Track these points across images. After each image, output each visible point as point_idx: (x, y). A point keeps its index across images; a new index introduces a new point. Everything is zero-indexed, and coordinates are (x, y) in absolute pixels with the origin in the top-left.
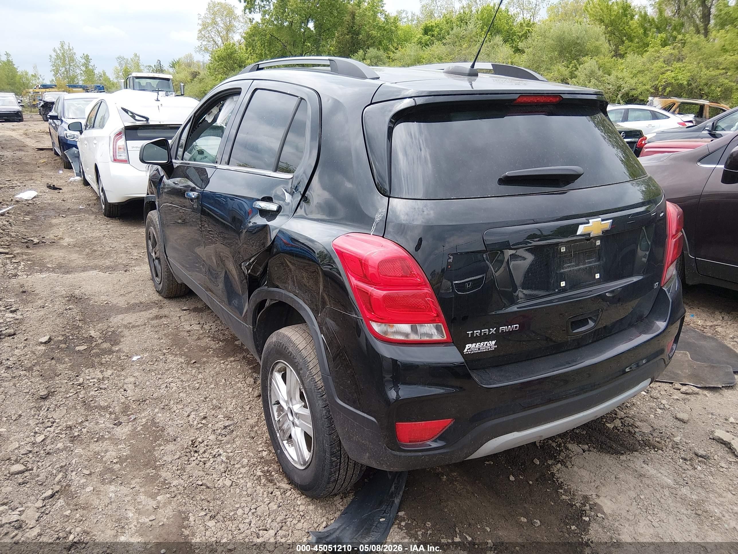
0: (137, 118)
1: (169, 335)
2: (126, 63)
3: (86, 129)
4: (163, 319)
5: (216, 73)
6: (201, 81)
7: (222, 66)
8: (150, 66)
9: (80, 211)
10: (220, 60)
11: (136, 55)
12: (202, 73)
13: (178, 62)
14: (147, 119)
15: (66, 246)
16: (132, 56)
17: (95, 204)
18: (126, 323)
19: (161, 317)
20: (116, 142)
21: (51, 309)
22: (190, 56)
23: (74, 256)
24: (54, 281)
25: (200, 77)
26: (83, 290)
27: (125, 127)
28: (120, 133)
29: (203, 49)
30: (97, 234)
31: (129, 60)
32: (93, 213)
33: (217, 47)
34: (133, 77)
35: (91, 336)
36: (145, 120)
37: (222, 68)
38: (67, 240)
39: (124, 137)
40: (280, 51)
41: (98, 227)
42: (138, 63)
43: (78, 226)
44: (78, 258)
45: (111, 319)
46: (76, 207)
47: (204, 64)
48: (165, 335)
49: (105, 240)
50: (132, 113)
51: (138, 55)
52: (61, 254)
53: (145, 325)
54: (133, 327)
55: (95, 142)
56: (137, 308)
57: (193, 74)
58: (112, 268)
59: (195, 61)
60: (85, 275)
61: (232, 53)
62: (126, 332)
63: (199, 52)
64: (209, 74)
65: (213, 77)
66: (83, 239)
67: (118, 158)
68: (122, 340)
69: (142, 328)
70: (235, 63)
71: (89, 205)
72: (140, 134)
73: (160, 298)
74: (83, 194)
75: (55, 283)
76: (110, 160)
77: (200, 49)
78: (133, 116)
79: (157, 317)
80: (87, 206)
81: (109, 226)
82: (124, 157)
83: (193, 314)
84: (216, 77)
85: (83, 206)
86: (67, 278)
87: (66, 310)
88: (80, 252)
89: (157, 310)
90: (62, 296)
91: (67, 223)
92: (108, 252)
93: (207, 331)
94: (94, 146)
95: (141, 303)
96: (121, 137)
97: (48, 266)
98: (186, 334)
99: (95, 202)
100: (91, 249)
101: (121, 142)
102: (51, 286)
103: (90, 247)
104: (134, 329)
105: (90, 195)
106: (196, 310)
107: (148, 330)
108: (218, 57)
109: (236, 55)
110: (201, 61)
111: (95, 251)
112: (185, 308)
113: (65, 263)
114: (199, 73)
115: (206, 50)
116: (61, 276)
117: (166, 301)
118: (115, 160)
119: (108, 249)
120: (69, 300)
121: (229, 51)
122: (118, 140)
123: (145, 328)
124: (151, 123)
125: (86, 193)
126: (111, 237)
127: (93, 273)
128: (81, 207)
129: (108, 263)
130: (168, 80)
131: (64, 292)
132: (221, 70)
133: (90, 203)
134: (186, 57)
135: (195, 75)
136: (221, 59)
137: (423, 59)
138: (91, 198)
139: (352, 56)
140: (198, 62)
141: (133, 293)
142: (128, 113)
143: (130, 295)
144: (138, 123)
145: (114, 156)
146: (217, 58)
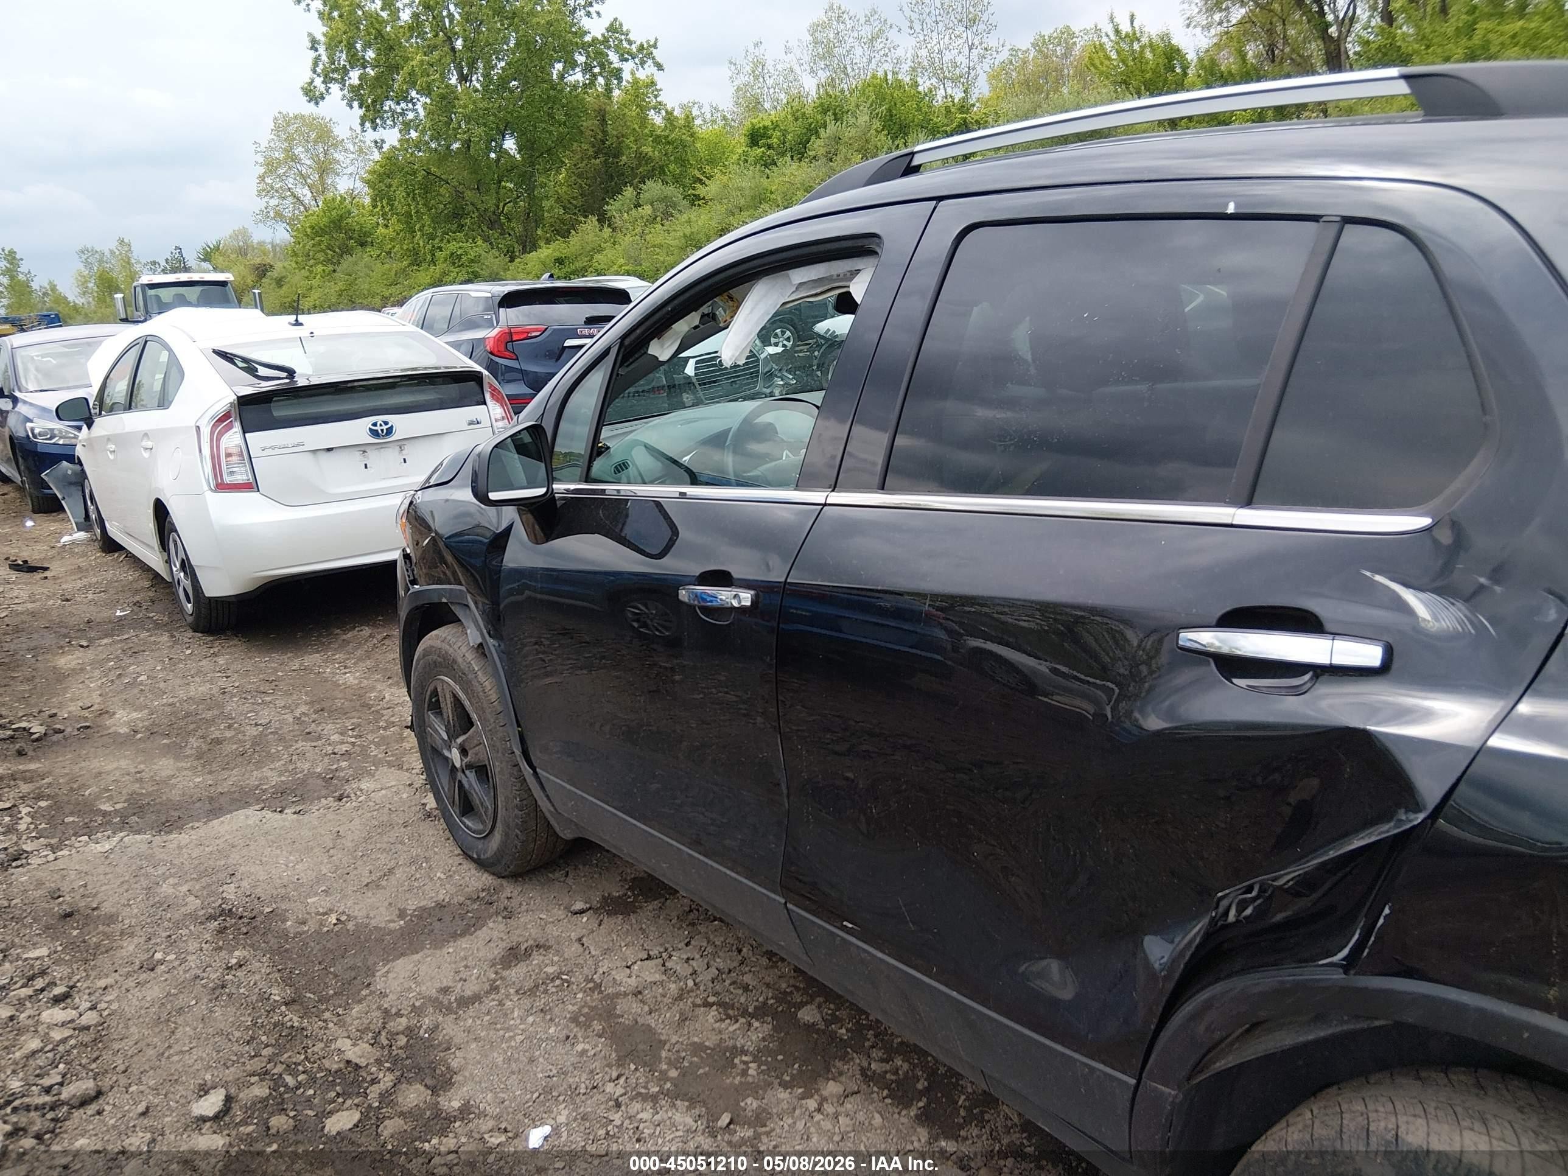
0: (262, 371)
1: (590, 1019)
2: (101, 261)
3: (100, 414)
4: (537, 959)
5: (312, 262)
6: (279, 282)
7: (323, 247)
8: (154, 263)
9: (120, 624)
10: (317, 234)
11: (122, 242)
12: (279, 266)
13: (217, 248)
14: (291, 373)
15: (127, 735)
16: (113, 245)
17: (153, 601)
18: (433, 993)
19: (528, 954)
20: (218, 440)
21: (180, 974)
22: (244, 233)
23: (165, 766)
24: (144, 863)
25: (275, 274)
26: (245, 884)
27: (239, 398)
28: (226, 416)
29: (272, 214)
30: (199, 689)
31: (107, 253)
32: (158, 626)
33: (302, 208)
34: (143, 286)
35: (348, 1062)
36: (284, 375)
37: (322, 251)
38: (123, 719)
39: (237, 427)
40: (450, 203)
41: (192, 665)
42: (129, 258)
43: (139, 670)
44: (179, 770)
45: (379, 985)
46: (106, 614)
47: (274, 247)
48: (574, 1019)
49: (232, 706)
50: (244, 360)
51: (126, 241)
52: (123, 763)
53: (494, 989)
54: (465, 1002)
55: (149, 444)
56: (437, 925)
57: (257, 269)
58: (293, 791)
59: (255, 241)
60: (226, 827)
61: (341, 218)
62: (451, 1029)
63: (264, 222)
64: (294, 265)
65: (305, 273)
66: (168, 709)
67: (227, 479)
68: (454, 1064)
69: (490, 1003)
70: (351, 238)
71: (138, 604)
72: (279, 411)
73: (486, 879)
74: (110, 575)
75: (150, 870)
76: (206, 487)
77: (264, 216)
78: (250, 367)
79: (514, 955)
80: (136, 608)
81: (221, 661)
82: (241, 477)
83: (609, 922)
84: (311, 272)
85: (122, 610)
86: (180, 847)
87: (229, 968)
88: (175, 751)
89: (502, 927)
90: (193, 916)
91: (101, 663)
92: (256, 742)
93: (690, 983)
94: (146, 455)
95: (440, 906)
96: (230, 427)
97: (103, 807)
98: (636, 1007)
99: (151, 594)
100: (202, 737)
101: (233, 438)
102: (144, 883)
103: (200, 733)
104: (471, 1011)
105: (131, 575)
106: (612, 907)
107: (516, 1007)
108: (312, 227)
109: (350, 220)
110: (268, 240)
111: (218, 742)
112: (579, 906)
113: (149, 794)
114: (271, 266)
115: (279, 216)
116: (158, 840)
117: (509, 889)
118: (222, 487)
119: (254, 731)
120: (222, 931)
121: (334, 213)
122: (221, 434)
123: (501, 1003)
124: (301, 382)
125: (115, 572)
126: (244, 693)
127: (248, 817)
128: (118, 613)
129: (272, 776)
130: (223, 284)
131: (193, 903)
132: (321, 256)
133: (137, 598)
134: (235, 236)
135: (262, 271)
136: (318, 232)
137: (772, 193)
138: (135, 586)
139: (611, 201)
140: (261, 244)
141: (399, 873)
142: (235, 364)
143: (393, 880)
144: (266, 386)
145: (215, 475)
146: (309, 230)
